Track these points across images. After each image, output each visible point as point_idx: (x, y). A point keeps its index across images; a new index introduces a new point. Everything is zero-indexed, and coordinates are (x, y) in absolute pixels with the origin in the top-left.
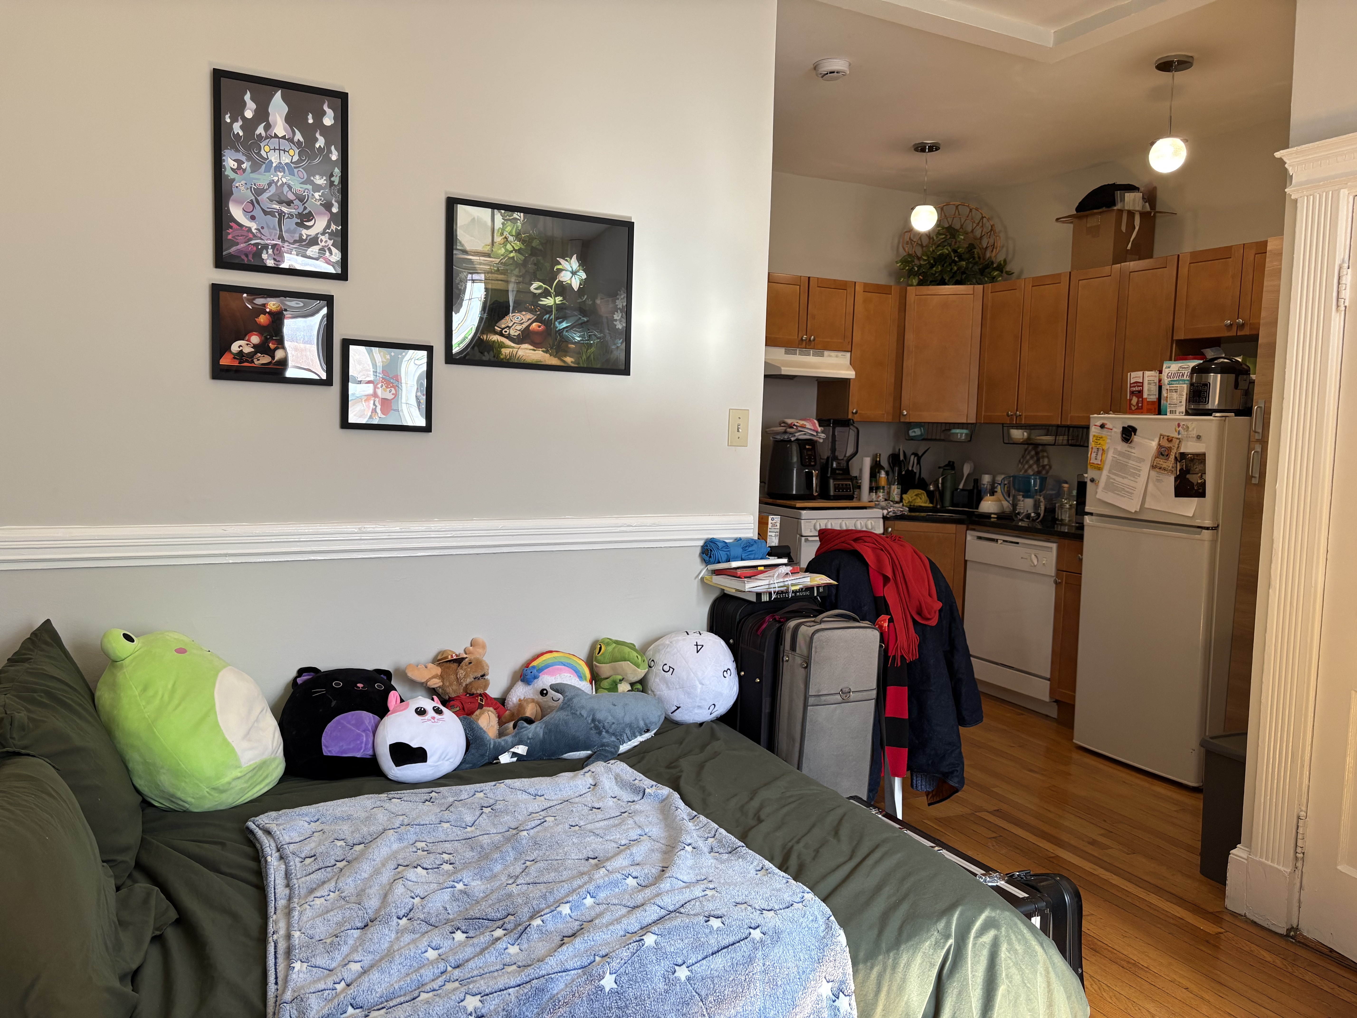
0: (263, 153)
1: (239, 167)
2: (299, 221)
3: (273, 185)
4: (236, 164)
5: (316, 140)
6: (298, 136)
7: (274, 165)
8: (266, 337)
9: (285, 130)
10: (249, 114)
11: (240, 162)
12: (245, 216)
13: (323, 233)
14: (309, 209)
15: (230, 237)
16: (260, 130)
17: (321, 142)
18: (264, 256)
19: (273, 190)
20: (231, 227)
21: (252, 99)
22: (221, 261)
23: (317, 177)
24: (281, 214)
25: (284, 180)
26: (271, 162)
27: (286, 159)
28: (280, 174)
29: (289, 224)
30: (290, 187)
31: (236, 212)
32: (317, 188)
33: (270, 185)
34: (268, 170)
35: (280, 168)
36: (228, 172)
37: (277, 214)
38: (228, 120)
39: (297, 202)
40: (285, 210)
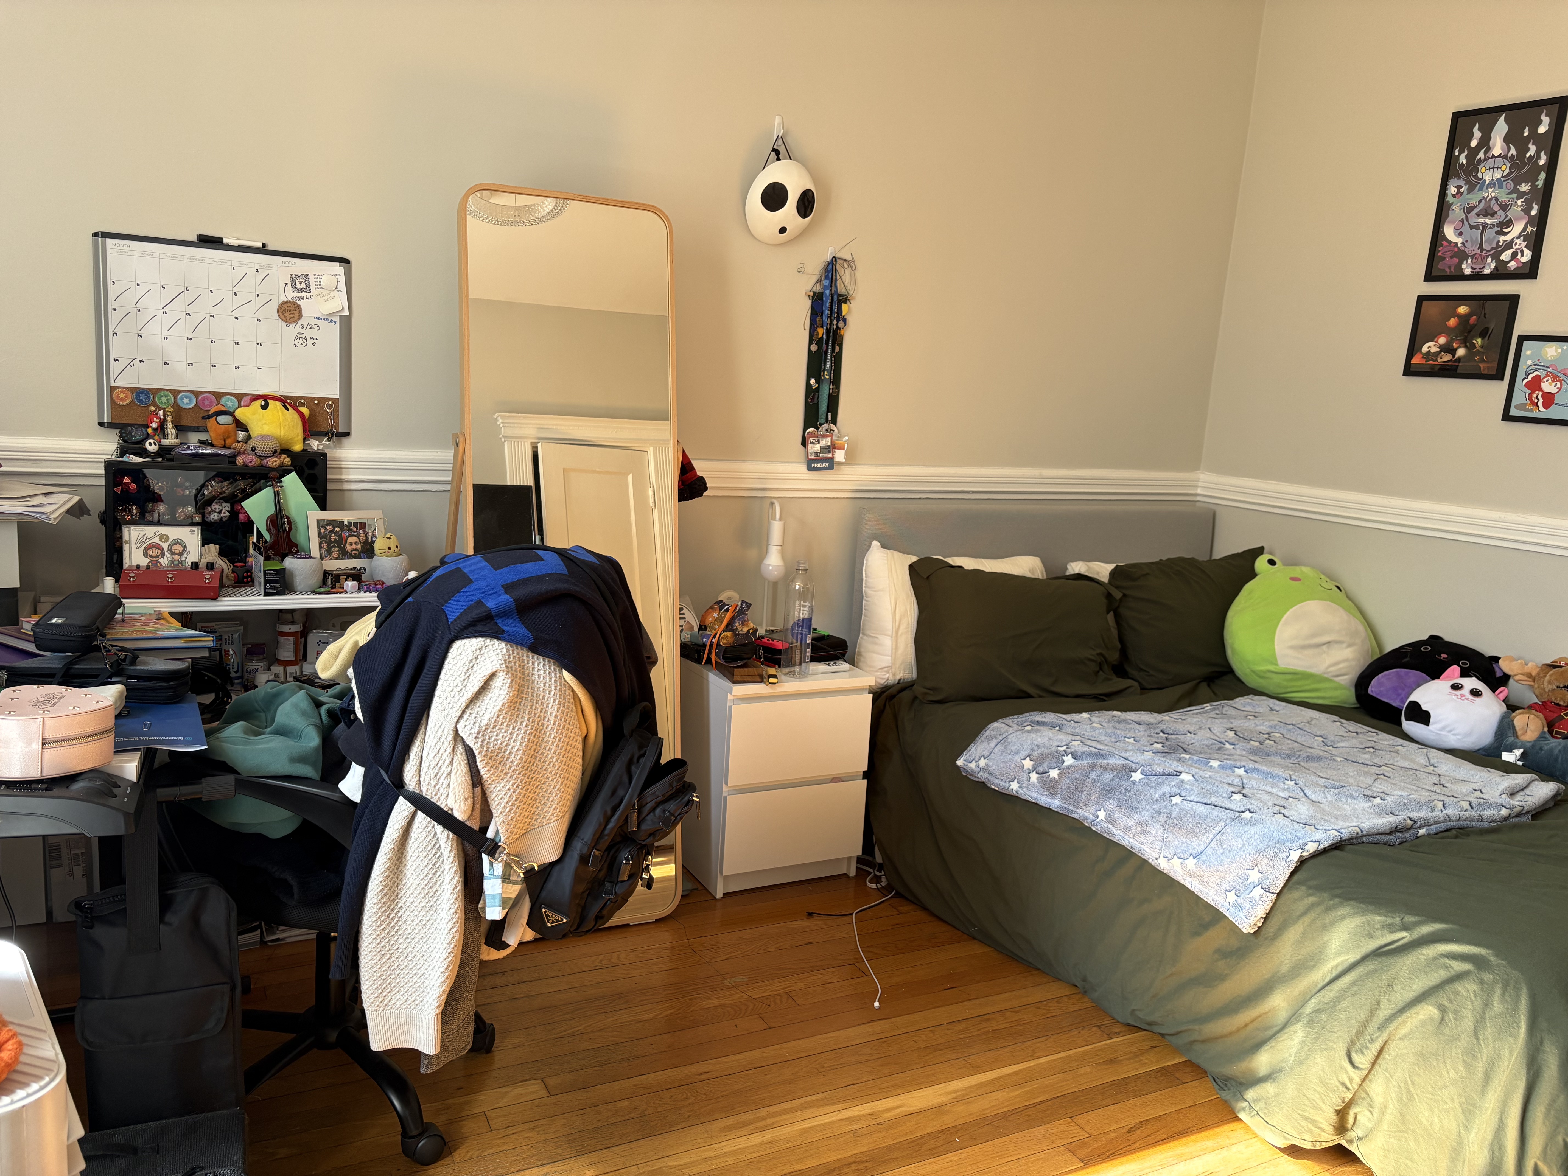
0: (1480, 175)
1: (1458, 192)
2: (1499, 229)
3: (1483, 201)
4: (1456, 190)
5: (1528, 149)
6: (1513, 151)
7: (1487, 183)
8: (1452, 338)
9: (1502, 149)
10: (1474, 143)
11: (1459, 187)
12: (1455, 233)
13: (1518, 238)
14: (1510, 216)
15: (1440, 254)
16: (1481, 155)
17: (1533, 149)
18: (1464, 266)
19: (1482, 205)
20: (1442, 245)
21: (1479, 129)
22: (1430, 277)
23: (1523, 184)
24: (1485, 226)
25: (1493, 195)
26: (1485, 181)
27: (1498, 175)
28: (1490, 190)
29: (1490, 233)
30: (1497, 199)
31: (1449, 232)
32: (1521, 195)
33: (1480, 202)
34: (1481, 189)
35: (1492, 184)
36: (1449, 199)
37: (1481, 227)
38: (1457, 154)
39: (1501, 213)
40: (1488, 221)
